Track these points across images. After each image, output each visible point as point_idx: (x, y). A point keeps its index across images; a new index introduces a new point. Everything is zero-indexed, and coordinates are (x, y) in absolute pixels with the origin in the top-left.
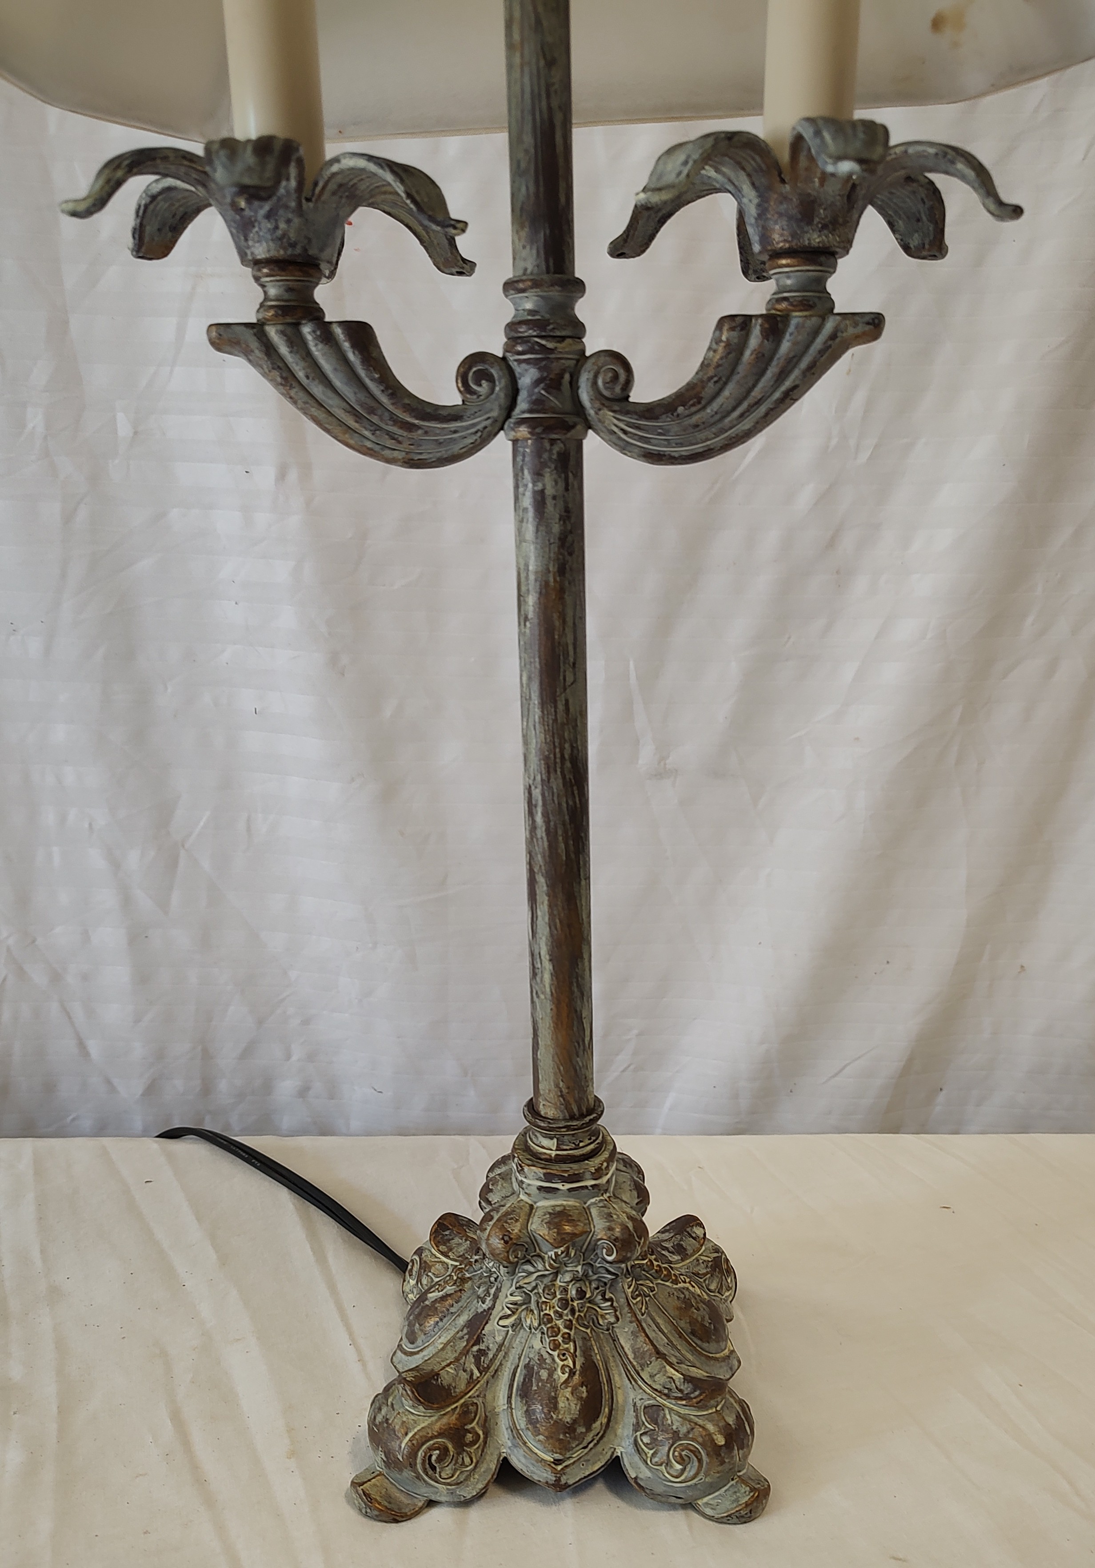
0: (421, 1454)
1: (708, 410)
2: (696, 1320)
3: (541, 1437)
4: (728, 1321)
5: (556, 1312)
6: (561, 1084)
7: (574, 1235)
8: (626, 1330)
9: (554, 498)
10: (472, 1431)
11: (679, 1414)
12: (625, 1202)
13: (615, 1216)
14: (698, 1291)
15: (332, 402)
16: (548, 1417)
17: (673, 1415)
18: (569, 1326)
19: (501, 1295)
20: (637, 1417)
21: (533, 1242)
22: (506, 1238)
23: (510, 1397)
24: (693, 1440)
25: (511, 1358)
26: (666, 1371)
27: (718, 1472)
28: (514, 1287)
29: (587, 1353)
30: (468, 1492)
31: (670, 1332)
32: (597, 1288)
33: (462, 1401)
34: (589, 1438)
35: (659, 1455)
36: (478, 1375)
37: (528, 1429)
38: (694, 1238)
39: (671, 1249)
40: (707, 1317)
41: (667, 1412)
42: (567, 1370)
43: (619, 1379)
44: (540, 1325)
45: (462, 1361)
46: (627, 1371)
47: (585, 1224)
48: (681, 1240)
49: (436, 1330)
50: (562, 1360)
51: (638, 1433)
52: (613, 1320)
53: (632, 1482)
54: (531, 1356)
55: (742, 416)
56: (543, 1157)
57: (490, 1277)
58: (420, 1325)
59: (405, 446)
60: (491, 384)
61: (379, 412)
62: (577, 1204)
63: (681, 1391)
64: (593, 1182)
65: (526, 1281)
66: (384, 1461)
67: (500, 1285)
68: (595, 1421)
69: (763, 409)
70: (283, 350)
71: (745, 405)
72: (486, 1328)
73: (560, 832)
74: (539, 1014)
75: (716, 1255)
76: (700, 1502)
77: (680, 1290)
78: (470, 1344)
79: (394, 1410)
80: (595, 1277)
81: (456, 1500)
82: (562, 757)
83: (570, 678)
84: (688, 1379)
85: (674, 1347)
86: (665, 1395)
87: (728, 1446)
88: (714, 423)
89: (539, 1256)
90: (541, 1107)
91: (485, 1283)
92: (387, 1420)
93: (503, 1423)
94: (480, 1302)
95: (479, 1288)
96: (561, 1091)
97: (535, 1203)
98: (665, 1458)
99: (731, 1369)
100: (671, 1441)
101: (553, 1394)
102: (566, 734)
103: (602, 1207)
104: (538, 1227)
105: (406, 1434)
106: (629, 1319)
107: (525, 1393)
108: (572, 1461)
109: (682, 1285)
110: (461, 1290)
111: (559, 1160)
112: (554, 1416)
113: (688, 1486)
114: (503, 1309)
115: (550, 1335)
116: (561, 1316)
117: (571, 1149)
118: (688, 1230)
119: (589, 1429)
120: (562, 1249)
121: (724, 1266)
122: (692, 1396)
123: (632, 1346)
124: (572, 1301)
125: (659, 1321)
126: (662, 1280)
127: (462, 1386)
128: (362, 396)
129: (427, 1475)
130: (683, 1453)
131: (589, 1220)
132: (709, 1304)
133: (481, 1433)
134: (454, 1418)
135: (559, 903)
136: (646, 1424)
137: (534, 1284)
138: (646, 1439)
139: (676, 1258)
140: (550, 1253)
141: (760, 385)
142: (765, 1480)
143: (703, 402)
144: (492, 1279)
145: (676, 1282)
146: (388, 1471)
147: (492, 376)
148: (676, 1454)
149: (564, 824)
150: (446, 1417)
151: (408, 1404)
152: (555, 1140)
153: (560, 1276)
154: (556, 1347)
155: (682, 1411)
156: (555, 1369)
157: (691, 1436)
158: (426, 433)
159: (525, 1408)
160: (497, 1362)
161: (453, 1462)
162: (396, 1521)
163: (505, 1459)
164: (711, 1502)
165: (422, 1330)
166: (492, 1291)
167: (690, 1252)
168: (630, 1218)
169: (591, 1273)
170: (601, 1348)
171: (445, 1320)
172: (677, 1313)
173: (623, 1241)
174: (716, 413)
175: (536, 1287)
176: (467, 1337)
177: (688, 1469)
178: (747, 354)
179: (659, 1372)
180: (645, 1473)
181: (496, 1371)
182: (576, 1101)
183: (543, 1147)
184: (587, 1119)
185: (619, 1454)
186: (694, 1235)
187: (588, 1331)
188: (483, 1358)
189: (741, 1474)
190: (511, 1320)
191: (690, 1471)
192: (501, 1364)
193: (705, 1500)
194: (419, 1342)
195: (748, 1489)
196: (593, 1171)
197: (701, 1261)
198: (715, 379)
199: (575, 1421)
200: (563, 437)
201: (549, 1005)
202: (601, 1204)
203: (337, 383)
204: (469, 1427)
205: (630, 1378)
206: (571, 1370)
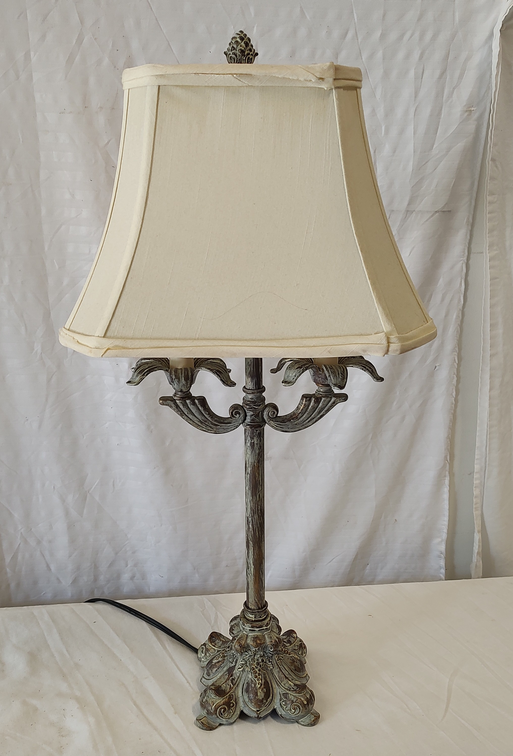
0: (218, 710)
1: (300, 420)
2: (296, 666)
3: (253, 704)
4: (305, 664)
5: (255, 667)
6: (256, 599)
7: (261, 644)
8: (276, 671)
9: (257, 444)
10: (232, 703)
11: (293, 695)
12: (275, 632)
13: (272, 638)
14: (296, 657)
15: (195, 420)
16: (255, 698)
17: (291, 696)
18: (259, 671)
19: (238, 662)
20: (280, 697)
21: (248, 646)
22: (241, 646)
23: (242, 692)
24: (297, 703)
25: (242, 680)
26: (288, 683)
27: (305, 712)
28: (242, 659)
29: (265, 678)
30: (232, 721)
31: (289, 670)
32: (267, 659)
33: (228, 694)
34: (267, 703)
35: (288, 707)
36: (233, 686)
37: (249, 701)
38: (294, 638)
39: (287, 642)
40: (299, 665)
41: (289, 695)
42: (260, 684)
43: (275, 685)
44: (250, 670)
45: (227, 682)
46: (277, 683)
47: (264, 641)
48: (289, 638)
49: (217, 672)
50: (258, 681)
51: (281, 702)
52: (272, 668)
53: (280, 716)
54: (249, 680)
55: (309, 422)
56: (250, 620)
57: (234, 655)
58: (211, 671)
59: (215, 430)
60: (239, 415)
61: (208, 422)
62: (261, 634)
63: (293, 689)
64: (266, 628)
65: (246, 657)
66: (207, 713)
67: (237, 659)
68: (268, 698)
69: (315, 420)
70: (181, 407)
71: (310, 419)
72: (234, 672)
73: (257, 530)
74: (249, 579)
75: (300, 643)
76: (300, 721)
77: (291, 657)
78: (230, 676)
79: (209, 697)
80: (266, 655)
81: (228, 723)
82: (258, 510)
83: (260, 489)
84: (295, 685)
85: (290, 675)
86: (289, 690)
87: (308, 704)
88: (302, 423)
89: (250, 650)
90: (250, 606)
91: (232, 657)
92: (207, 701)
93: (241, 700)
94: (231, 664)
95: (230, 658)
96: (256, 601)
97: (248, 634)
98: (289, 708)
99: (307, 680)
100: (291, 704)
101: (256, 691)
102: (259, 504)
103: (269, 635)
104: (250, 642)
105: (213, 705)
106: (277, 668)
107: (247, 691)
108: (262, 710)
109: (291, 655)
110: (224, 660)
111: (255, 621)
112: (257, 698)
113: (297, 716)
114: (239, 666)
115: (254, 673)
116: (257, 668)
117: (259, 618)
118: (292, 635)
119: (267, 701)
120: (257, 648)
121: (303, 646)
122: (297, 690)
123: (278, 676)
124: (260, 663)
125: (285, 667)
126: (286, 654)
127: (228, 690)
128: (203, 418)
129: (220, 716)
130: (295, 707)
131: (265, 638)
132: (300, 660)
133: (235, 703)
134: (227, 699)
135: (256, 549)
136: (283, 698)
137: (248, 658)
138: (284, 703)
139: (288, 645)
140: (253, 649)
141: (314, 414)
142: (319, 713)
143: (298, 418)
144: (235, 656)
145: (290, 654)
146: (208, 716)
147: (240, 413)
148: (293, 707)
149: (258, 527)
150: (225, 699)
151: (213, 696)
152: (254, 615)
153: (256, 655)
154: (256, 677)
155: (294, 694)
156: (256, 684)
157: (297, 702)
158: (221, 427)
159: (248, 696)
160: (238, 682)
161: (228, 712)
162: (211, 730)
163: (242, 711)
164: (303, 720)
165: (212, 672)
166: (235, 660)
167: (292, 642)
168: (277, 638)
169: (265, 654)
170: (269, 677)
171: (219, 669)
172: (290, 664)
173: (275, 645)
174: (302, 421)
175: (249, 659)
176: (228, 675)
177: (296, 711)
178: (310, 407)
179: (286, 683)
180: (283, 713)
181: (238, 685)
182: (260, 604)
183: (250, 617)
184: (264, 609)
185: (276, 708)
186: (293, 637)
187: (265, 671)
188: (233, 681)
189: (311, 712)
190: (241, 669)
191: (297, 712)
192: (239, 682)
193: (301, 720)
194: (211, 676)
195: (314, 716)
196: (266, 624)
197: (296, 645)
198: (302, 413)
199: (263, 699)
200: (259, 429)
201: (253, 577)
202: (268, 634)
203: (196, 415)
204: (231, 702)
205: (278, 685)
206: (261, 684)
